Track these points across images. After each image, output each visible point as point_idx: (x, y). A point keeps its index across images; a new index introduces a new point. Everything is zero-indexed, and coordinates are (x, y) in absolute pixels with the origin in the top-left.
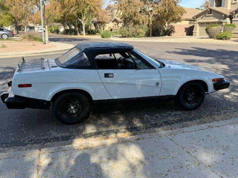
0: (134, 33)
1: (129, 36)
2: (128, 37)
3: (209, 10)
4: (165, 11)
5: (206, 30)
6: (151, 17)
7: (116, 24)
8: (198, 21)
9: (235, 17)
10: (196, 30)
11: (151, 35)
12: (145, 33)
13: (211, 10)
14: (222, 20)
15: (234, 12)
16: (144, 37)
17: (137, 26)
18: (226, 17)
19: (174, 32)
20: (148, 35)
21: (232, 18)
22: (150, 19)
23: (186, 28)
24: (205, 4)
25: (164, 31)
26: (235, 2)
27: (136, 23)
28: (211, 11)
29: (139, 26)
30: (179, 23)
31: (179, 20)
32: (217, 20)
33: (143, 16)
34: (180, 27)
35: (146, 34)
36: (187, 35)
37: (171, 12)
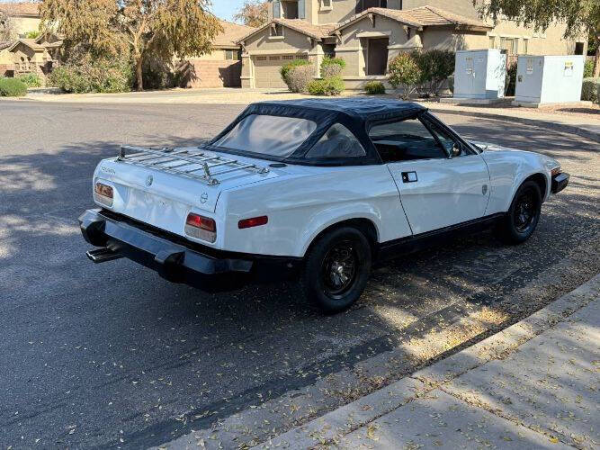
0: (94, 79)
1: (81, 90)
2: (79, 92)
3: (274, 25)
4: (179, 24)
5: (283, 73)
6: (136, 39)
7: (25, 56)
8: (251, 53)
9: (340, 43)
10: (248, 74)
11: (141, 86)
12: (126, 80)
13: (277, 25)
14: (307, 51)
15: (338, 33)
16: (125, 90)
17: (104, 62)
18: (314, 42)
19: (195, 78)
20: (133, 86)
21: (334, 46)
22: (135, 44)
23: (221, 70)
24: (244, 10)
25: (170, 75)
26: (327, 8)
27: (98, 53)
28: (279, 28)
29: (108, 63)
30: (205, 57)
31: (206, 48)
32: (294, 50)
33: (116, 37)
34: (208, 65)
35: (129, 83)
36: (225, 86)
37: (193, 27)
